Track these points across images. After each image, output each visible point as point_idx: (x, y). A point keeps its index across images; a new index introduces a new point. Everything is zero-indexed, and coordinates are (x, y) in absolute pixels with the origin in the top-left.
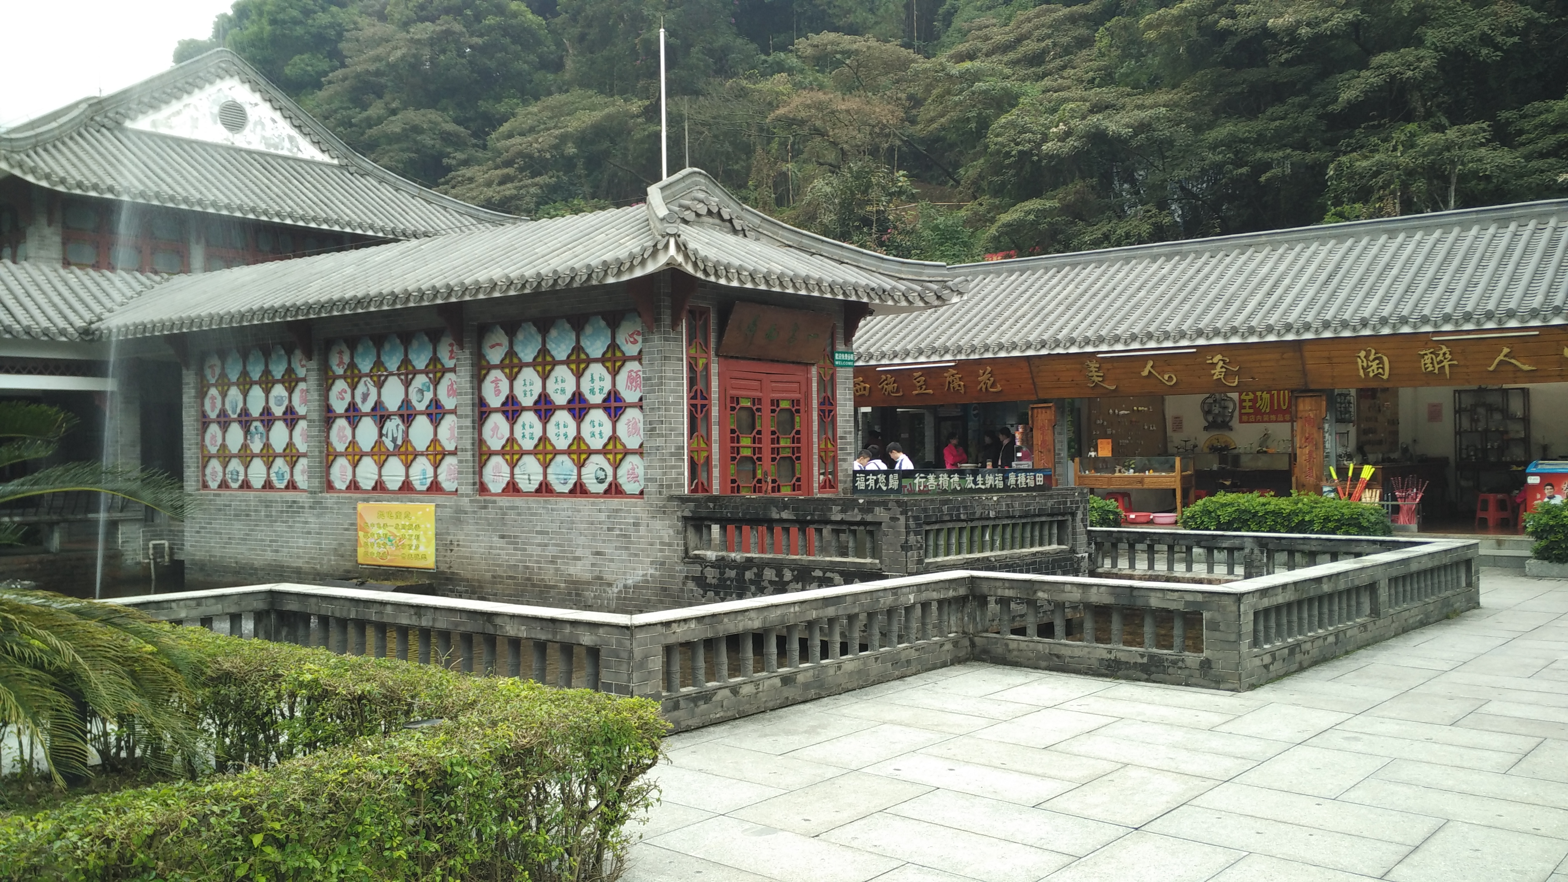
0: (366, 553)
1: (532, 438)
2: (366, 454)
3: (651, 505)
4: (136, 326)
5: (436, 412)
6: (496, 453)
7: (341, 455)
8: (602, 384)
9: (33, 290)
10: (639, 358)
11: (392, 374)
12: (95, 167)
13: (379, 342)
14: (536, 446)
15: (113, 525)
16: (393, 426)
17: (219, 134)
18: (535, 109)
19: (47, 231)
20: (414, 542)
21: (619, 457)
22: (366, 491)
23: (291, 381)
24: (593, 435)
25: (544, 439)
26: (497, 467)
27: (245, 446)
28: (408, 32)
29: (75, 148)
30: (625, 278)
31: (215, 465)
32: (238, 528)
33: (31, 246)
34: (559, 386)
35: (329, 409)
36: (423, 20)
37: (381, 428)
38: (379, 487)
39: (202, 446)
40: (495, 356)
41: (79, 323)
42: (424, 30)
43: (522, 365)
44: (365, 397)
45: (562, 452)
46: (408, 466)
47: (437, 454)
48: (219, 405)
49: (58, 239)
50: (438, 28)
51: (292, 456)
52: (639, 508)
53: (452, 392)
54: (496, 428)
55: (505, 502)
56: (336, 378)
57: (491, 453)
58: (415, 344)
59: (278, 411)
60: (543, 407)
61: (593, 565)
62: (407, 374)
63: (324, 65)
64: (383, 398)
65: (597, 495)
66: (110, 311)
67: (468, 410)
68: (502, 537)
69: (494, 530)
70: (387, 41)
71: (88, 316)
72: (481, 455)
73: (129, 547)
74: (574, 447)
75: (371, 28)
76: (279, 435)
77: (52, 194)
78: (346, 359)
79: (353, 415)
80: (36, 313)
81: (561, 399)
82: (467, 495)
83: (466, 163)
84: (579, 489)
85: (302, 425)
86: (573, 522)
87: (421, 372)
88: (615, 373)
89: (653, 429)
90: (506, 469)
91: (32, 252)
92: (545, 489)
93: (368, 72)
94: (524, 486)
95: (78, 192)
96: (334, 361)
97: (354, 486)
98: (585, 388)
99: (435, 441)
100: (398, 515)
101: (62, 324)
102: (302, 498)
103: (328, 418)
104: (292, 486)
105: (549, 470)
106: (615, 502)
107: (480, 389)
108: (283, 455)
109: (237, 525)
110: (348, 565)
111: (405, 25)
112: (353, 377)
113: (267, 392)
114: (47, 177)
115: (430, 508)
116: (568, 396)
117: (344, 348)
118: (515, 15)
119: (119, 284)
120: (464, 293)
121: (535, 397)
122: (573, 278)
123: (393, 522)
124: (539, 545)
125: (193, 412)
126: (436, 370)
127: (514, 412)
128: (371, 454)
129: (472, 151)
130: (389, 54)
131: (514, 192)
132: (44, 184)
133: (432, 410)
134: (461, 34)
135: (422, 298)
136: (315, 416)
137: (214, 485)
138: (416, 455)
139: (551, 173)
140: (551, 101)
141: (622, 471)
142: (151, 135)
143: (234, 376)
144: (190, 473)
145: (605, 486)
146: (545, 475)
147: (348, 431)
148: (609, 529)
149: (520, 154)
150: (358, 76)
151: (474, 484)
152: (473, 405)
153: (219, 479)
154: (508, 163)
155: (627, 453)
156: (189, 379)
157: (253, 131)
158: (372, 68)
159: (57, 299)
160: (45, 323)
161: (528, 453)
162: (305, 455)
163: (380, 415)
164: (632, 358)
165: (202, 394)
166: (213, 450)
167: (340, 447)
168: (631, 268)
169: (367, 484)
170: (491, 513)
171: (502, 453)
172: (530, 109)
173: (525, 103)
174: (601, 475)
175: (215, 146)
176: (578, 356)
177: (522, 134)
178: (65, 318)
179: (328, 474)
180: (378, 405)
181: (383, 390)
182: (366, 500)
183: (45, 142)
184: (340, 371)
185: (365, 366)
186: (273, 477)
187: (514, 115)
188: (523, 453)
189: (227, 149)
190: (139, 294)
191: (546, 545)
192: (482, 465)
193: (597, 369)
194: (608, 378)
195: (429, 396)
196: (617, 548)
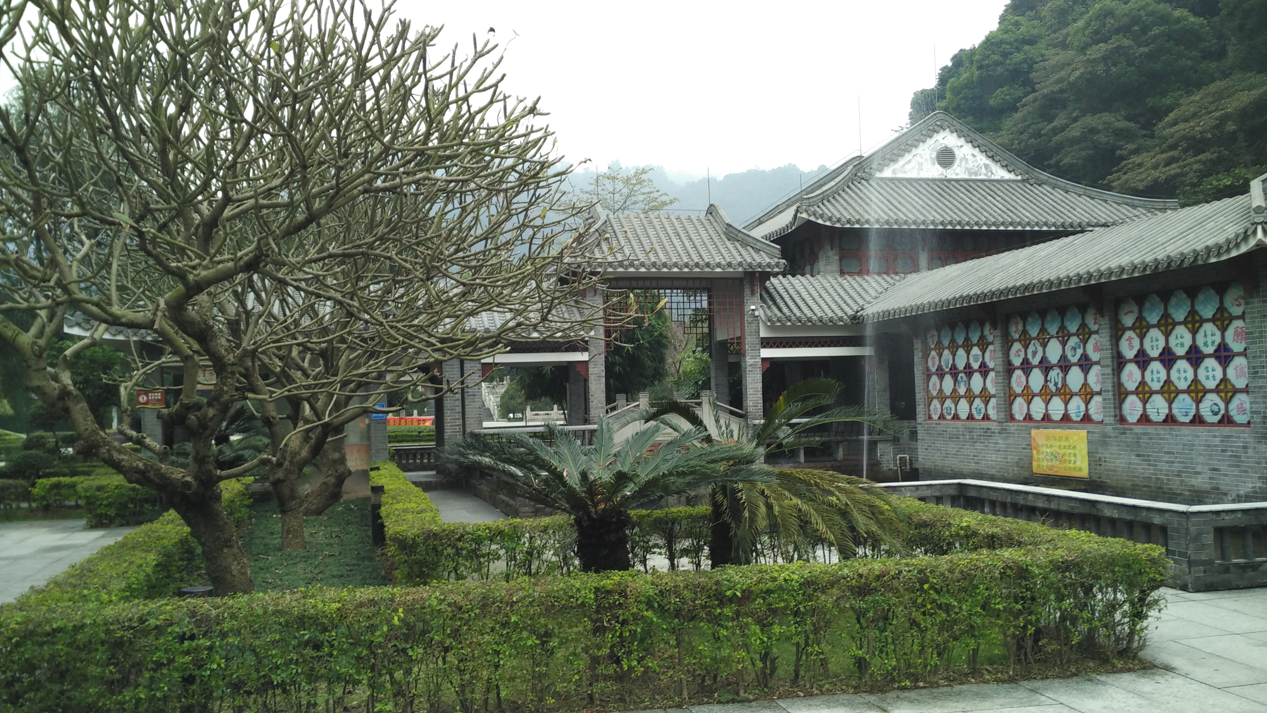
0: (1039, 466)
1: (1159, 381)
2: (1036, 395)
3: (1257, 433)
4: (883, 312)
5: (1085, 364)
6: (1132, 393)
7: (1019, 395)
8: (1214, 338)
9: (825, 295)
10: (1242, 317)
11: (1052, 337)
12: (857, 208)
13: (1043, 314)
14: (1162, 387)
15: (873, 445)
16: (1055, 374)
17: (935, 171)
18: (1198, 98)
19: (831, 253)
20: (1073, 459)
21: (1230, 394)
22: (1037, 421)
23: (983, 345)
24: (1208, 378)
25: (1168, 382)
26: (1133, 403)
27: (954, 390)
28: (1085, 54)
29: (846, 197)
30: (1224, 258)
31: (936, 403)
32: (952, 447)
33: (821, 264)
34: (1180, 341)
35: (1009, 363)
36: (1097, 42)
37: (1046, 376)
38: (1046, 418)
39: (928, 391)
40: (1128, 320)
41: (850, 313)
42: (1098, 50)
43: (1149, 327)
44: (1035, 353)
45: (1183, 392)
46: (1066, 403)
47: (1087, 394)
48: (937, 363)
49: (837, 258)
50: (1110, 46)
51: (986, 397)
52: (1246, 435)
53: (1096, 349)
54: (1131, 374)
55: (1139, 429)
56: (1014, 341)
57: (1128, 393)
58: (1069, 315)
59: (976, 366)
60: (1166, 357)
61: (1211, 478)
62: (1064, 337)
63: (1019, 93)
64: (1047, 355)
65: (1212, 424)
66: (869, 303)
67: (1109, 362)
68: (1138, 456)
69: (1132, 451)
70: (1069, 65)
71: (855, 308)
72: (1120, 394)
73: (885, 458)
74: (1193, 388)
75: (1055, 57)
76: (977, 382)
77: (832, 230)
78: (1021, 328)
79: (1026, 367)
80: (825, 308)
81: (1180, 351)
82: (1110, 424)
83: (1137, 152)
84: (1198, 420)
85: (992, 375)
86: (1193, 445)
87: (1073, 335)
88: (1223, 330)
89: (1256, 372)
90: (1140, 405)
91: (822, 269)
92: (1170, 419)
93: (1052, 92)
94: (1154, 417)
95: (848, 226)
96: (1013, 329)
97: (1029, 417)
98: (1200, 342)
99: (1085, 385)
100: (1060, 439)
101: (840, 314)
102: (993, 426)
103: (1009, 370)
104: (986, 417)
105: (1174, 406)
106: (1227, 430)
107: (1117, 346)
108: (980, 396)
109: (951, 445)
110: (1026, 474)
111: (1083, 49)
112: (1026, 341)
113: (968, 353)
114: (830, 219)
115: (1083, 433)
116: (1186, 348)
117: (1019, 319)
118: (1178, 20)
119: (874, 284)
120: (1100, 277)
121: (1160, 350)
122: (1182, 261)
123: (1057, 443)
124: (1167, 462)
125: (921, 368)
126: (1085, 334)
127: (1144, 362)
128: (1040, 394)
129: (1141, 141)
130: (1069, 75)
131: (1178, 170)
132: (828, 223)
133: (1083, 362)
134: (1130, 47)
135: (1070, 283)
136: (1000, 368)
137: (935, 417)
138: (1072, 395)
139: (1212, 150)
140: (1212, 88)
141: (1233, 406)
142: (892, 180)
143: (946, 343)
144: (920, 409)
145: (1219, 417)
146: (1170, 409)
147: (1023, 378)
148: (1223, 451)
149: (1183, 138)
150: (1045, 96)
151: (1115, 416)
152: (1113, 357)
153: (939, 413)
154: (1172, 147)
155: (1236, 391)
156: (918, 345)
157: (959, 166)
158: (1056, 88)
159: (837, 298)
160: (830, 314)
161: (1156, 392)
162: (994, 396)
163: (1045, 367)
164: (1237, 318)
165: (926, 356)
166: (935, 393)
167: (1018, 390)
168: (1228, 250)
169: (1038, 416)
170: (1129, 438)
171: (1136, 392)
172: (1192, 98)
173: (1189, 93)
174: (1216, 409)
175: (934, 180)
176: (1193, 318)
177: (1186, 120)
178: (842, 309)
179: (1011, 409)
180: (1044, 360)
181: (1047, 349)
182: (1038, 428)
183: (828, 196)
184: (1017, 336)
185: (1034, 332)
186: (974, 412)
187: (1178, 105)
188: (1152, 393)
189: (941, 180)
190: (886, 289)
191: (1173, 462)
192: (1122, 402)
193: (1209, 327)
194: (1218, 333)
195: (1080, 352)
196: (1230, 466)
